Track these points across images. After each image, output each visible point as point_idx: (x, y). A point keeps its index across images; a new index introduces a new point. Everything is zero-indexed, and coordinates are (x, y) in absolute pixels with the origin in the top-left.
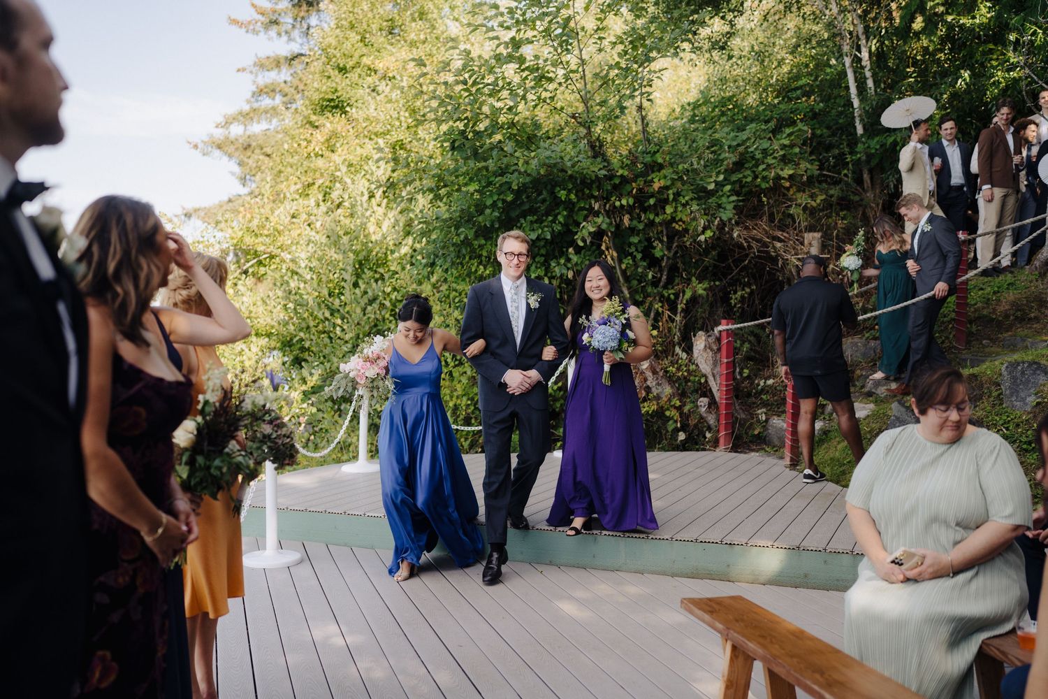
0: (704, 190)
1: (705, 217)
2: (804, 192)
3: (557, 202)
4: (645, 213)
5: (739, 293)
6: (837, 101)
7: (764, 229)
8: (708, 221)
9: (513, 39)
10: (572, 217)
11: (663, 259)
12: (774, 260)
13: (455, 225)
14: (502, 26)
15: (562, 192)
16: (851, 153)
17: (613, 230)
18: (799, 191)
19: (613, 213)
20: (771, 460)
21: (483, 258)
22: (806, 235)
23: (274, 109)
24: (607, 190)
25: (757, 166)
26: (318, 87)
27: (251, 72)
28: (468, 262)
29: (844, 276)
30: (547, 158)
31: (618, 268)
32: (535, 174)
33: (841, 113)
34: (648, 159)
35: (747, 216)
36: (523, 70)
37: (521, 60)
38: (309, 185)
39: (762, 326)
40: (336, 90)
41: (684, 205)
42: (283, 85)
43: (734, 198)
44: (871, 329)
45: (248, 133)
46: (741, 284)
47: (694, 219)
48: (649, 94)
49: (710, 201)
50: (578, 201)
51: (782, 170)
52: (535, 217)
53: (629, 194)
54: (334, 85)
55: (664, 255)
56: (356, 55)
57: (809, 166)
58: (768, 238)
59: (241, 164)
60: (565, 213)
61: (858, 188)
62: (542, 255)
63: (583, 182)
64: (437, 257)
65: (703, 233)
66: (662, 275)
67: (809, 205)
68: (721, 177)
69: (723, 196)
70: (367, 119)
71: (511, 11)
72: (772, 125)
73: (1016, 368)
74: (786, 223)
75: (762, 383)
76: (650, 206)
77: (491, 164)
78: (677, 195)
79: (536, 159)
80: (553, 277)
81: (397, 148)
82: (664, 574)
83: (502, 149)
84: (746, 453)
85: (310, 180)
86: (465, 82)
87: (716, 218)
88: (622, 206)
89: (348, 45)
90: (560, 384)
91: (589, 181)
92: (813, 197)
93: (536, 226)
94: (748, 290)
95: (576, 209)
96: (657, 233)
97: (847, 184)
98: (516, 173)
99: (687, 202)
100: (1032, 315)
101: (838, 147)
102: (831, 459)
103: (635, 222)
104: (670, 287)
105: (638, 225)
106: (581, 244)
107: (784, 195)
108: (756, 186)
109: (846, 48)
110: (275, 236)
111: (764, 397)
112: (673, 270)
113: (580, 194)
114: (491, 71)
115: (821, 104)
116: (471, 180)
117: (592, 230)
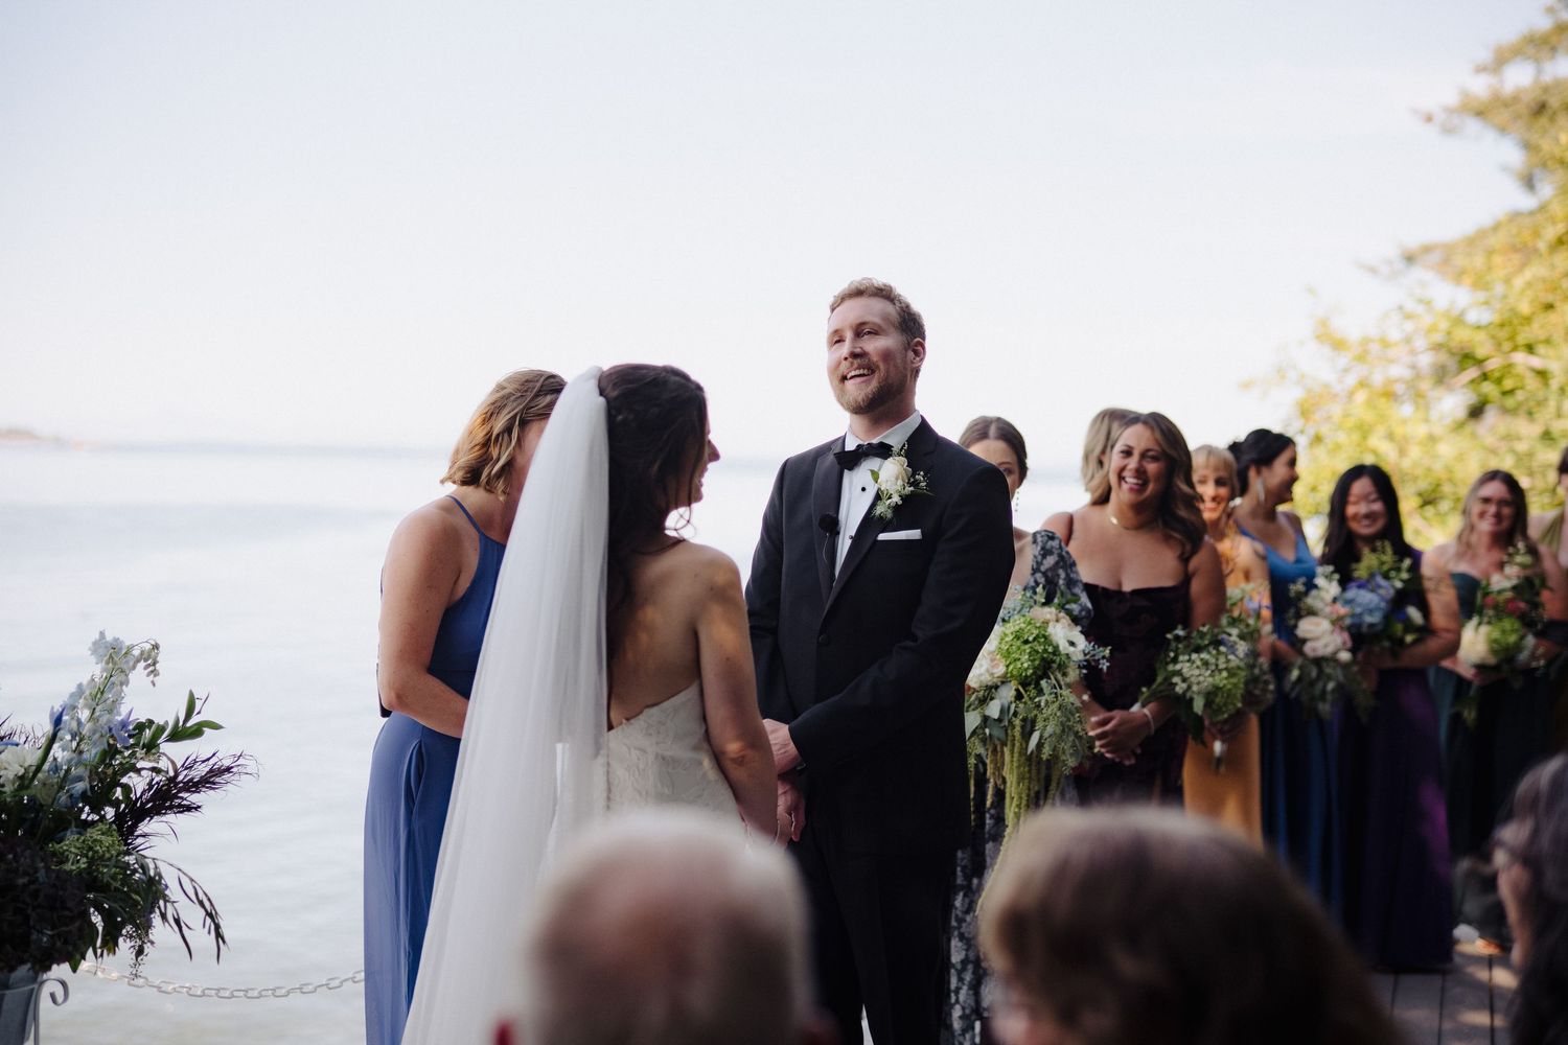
45: (1544, 80)
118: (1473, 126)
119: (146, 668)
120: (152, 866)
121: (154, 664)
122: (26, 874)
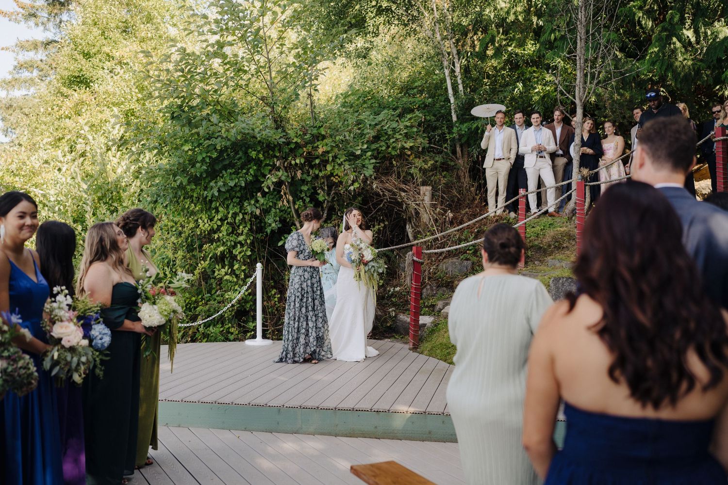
0: (353, 154)
1: (354, 174)
2: (420, 158)
3: (250, 160)
4: (312, 169)
5: (377, 227)
6: (440, 98)
7: (393, 183)
8: (356, 176)
9: (218, 42)
10: (260, 170)
11: (324, 202)
12: (400, 204)
13: (174, 174)
14: (211, 32)
15: (253, 152)
16: (449, 133)
17: (290, 181)
18: (416, 157)
19: (290, 168)
20: (399, 345)
21: (194, 199)
22: (421, 188)
23: (32, 80)
24: (285, 152)
25: (389, 139)
26: (68, 66)
27: (13, 51)
28: (183, 201)
29: (446, 216)
30: (243, 128)
31: (292, 207)
32: (233, 139)
33: (442, 106)
34: (315, 131)
35: (382, 174)
36: (225, 64)
37: (224, 56)
38: (60, 139)
39: (392, 251)
40: (81, 70)
41: (340, 165)
42: (39, 62)
43: (374, 161)
44: (464, 253)
45: (10, 96)
46: (377, 220)
47: (346, 175)
48: (316, 85)
49: (357, 162)
50: (265, 159)
51: (406, 143)
52: (234, 170)
53: (301, 155)
54: (80, 66)
55: (326, 199)
56: (98, 45)
57: (423, 141)
58: (396, 189)
59: (3, 120)
60: (255, 168)
61: (453, 157)
62: (238, 197)
63: (268, 146)
64: (159, 196)
65: (352, 184)
66: (323, 213)
67: (423, 168)
68: (365, 146)
69: (366, 159)
70: (106, 92)
71: (217, 22)
72: (398, 111)
73: (558, 281)
74: (408, 179)
75: (392, 290)
76: (315, 165)
77: (201, 130)
78: (335, 157)
79: (235, 129)
80: (246, 213)
81: (129, 114)
82: (330, 434)
83: (210, 120)
84: (381, 339)
85: (61, 135)
86: (182, 71)
87: (361, 174)
88: (296, 164)
89: (91, 38)
90: (250, 291)
91: (273, 146)
92: (425, 162)
93: (234, 176)
94: (383, 225)
95: (263, 165)
96: (321, 184)
97: (446, 154)
98: (219, 138)
99: (341, 162)
100: (565, 245)
101: (441, 128)
102: (441, 344)
103: (305, 176)
104: (329, 222)
105: (307, 178)
106: (267, 190)
107: (407, 160)
108: (389, 153)
109: (446, 63)
111: (394, 300)
112: (331, 210)
113: (266, 154)
114: (202, 63)
115: (430, 100)
116: (186, 141)
117: (274, 180)
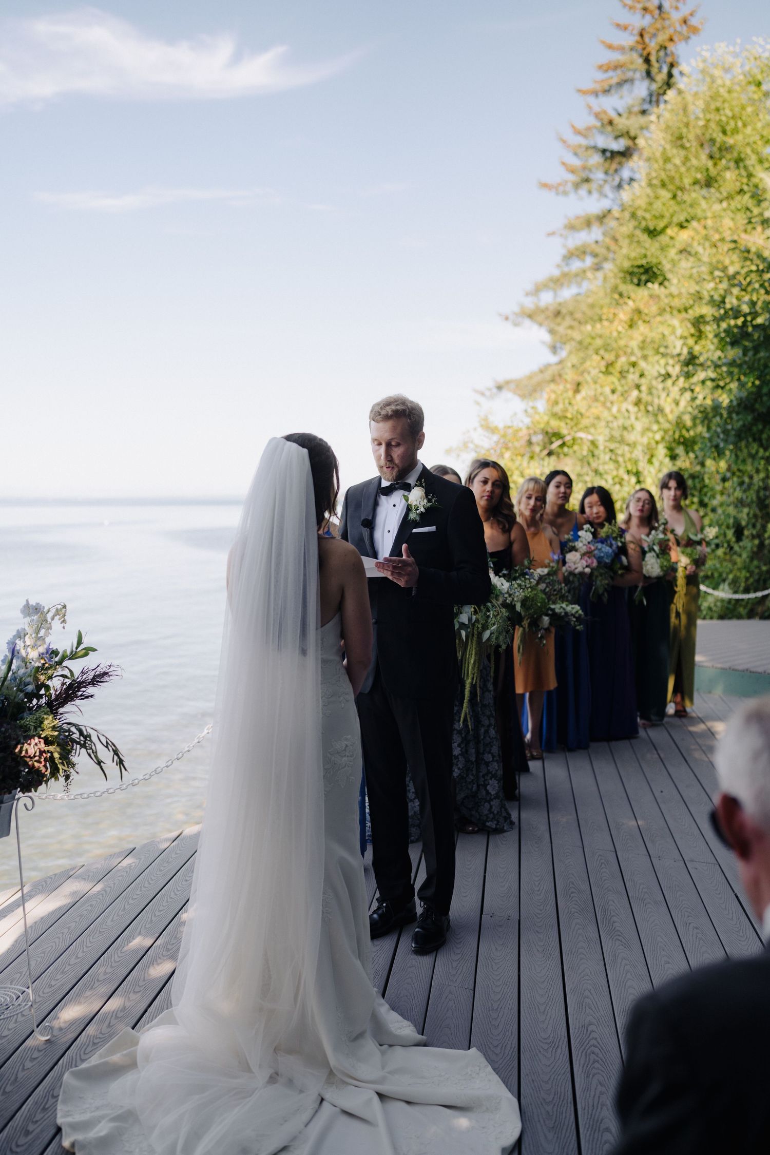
23: (584, 271)
26: (628, 254)
27: (561, 235)
40: (645, 256)
42: (594, 246)
45: (559, 300)
54: (643, 251)
56: (667, 215)
59: (552, 332)
89: (658, 205)
110: (577, 418)
118: (527, 322)
119: (59, 620)
120: (84, 729)
121: (64, 615)
122: (14, 739)
